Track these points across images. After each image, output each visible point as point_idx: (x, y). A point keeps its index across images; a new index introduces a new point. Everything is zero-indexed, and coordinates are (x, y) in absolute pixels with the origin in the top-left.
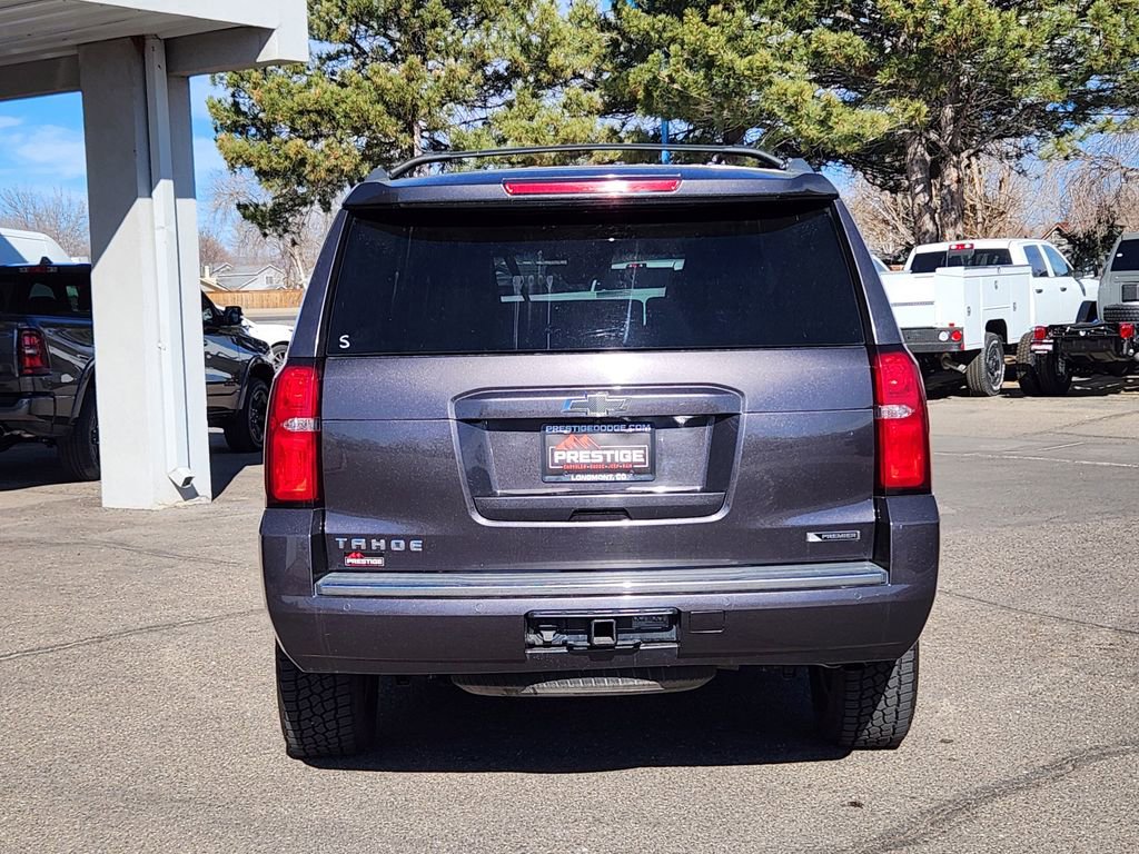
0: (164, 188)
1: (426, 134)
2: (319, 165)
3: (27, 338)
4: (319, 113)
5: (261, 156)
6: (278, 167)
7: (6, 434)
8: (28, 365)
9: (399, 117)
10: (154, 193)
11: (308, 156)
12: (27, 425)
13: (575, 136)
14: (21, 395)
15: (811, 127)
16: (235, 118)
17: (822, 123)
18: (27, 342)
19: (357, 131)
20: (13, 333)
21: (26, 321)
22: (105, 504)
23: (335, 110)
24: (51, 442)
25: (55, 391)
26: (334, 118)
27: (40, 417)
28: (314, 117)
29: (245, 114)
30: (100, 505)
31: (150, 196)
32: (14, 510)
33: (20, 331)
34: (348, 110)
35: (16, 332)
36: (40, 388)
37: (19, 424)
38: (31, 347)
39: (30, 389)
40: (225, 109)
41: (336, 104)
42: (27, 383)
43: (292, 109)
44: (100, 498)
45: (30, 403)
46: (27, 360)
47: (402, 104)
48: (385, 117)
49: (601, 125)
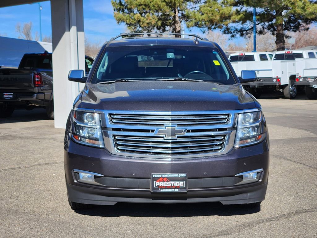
0: (74, 29)
1: (180, 12)
2: (144, 22)
3: (36, 76)
4: (145, 5)
5: (127, 19)
6: (132, 23)
7: (30, 105)
8: (36, 84)
9: (170, 6)
10: (71, 30)
11: (141, 19)
12: (36, 102)
13: (225, 13)
14: (34, 93)
15: (299, 10)
16: (120, 7)
17: (303, 8)
18: (36, 77)
19: (157, 11)
20: (32, 74)
21: (36, 70)
22: (56, 126)
23: (150, 4)
24: (44, 107)
25: (45, 92)
26: (150, 7)
27: (40, 100)
28: (143, 7)
29: (123, 5)
30: (54, 127)
31: (69, 31)
32: (29, 128)
33: (34, 73)
34: (154, 4)
35: (33, 73)
36: (40, 91)
37: (34, 102)
38: (37, 78)
39: (37, 91)
40: (117, 4)
41: (150, 3)
42: (36, 89)
43: (137, 4)
44: (54, 125)
45: (37, 95)
46: (36, 82)
47: (171, 2)
48: (166, 6)
49: (234, 9)
